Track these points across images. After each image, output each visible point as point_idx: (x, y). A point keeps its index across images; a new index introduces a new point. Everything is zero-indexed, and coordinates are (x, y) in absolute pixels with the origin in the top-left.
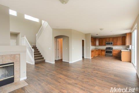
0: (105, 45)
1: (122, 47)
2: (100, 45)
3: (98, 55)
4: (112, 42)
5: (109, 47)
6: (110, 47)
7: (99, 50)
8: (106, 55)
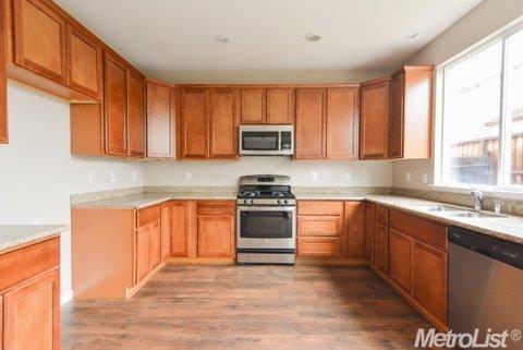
0: (233, 156)
1: (348, 177)
2: (184, 153)
3: (173, 254)
4: (290, 128)
5: (261, 179)
6: (270, 179)
7: (179, 203)
8: (239, 257)
